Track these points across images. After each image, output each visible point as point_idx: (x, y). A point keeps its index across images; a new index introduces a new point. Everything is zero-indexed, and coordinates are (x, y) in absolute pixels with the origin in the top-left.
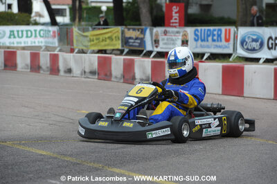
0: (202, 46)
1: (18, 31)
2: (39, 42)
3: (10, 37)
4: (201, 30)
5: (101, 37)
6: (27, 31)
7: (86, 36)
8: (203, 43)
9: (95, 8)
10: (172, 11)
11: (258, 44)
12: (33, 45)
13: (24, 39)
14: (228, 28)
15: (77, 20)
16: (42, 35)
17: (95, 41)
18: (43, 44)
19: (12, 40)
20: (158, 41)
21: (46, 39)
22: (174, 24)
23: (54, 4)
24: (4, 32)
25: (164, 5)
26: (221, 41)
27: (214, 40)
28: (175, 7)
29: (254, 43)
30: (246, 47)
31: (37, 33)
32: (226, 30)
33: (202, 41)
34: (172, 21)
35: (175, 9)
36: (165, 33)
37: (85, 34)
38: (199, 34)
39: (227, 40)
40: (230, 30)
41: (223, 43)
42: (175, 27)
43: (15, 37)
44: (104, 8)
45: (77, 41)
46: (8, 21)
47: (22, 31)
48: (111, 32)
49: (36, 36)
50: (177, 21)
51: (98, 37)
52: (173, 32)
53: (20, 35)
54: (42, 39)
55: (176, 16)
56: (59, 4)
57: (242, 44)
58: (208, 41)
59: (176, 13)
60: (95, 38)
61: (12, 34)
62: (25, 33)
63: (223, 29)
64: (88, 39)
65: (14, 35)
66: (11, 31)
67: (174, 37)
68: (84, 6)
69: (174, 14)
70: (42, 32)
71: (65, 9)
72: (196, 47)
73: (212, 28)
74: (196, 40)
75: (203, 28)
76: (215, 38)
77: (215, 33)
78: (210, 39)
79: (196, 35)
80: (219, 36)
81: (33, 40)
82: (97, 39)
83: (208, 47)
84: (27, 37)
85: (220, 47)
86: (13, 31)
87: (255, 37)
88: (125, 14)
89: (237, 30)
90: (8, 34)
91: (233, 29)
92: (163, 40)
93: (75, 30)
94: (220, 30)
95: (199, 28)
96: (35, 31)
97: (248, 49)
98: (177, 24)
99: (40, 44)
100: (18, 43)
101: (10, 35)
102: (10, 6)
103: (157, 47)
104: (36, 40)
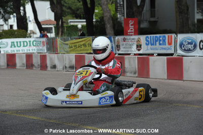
0: (151, 49)
1: (17, 42)
2: (32, 49)
3: (11, 47)
4: (151, 37)
5: (77, 44)
6: (24, 42)
7: (67, 44)
8: (153, 47)
9: (73, 26)
10: (129, 24)
11: (192, 46)
12: (29, 52)
13: (22, 48)
14: (170, 35)
15: (60, 33)
16: (35, 44)
17: (73, 48)
18: (35, 51)
19: (13, 49)
20: (119, 46)
21: (38, 48)
22: (131, 34)
23: (44, 25)
24: (7, 43)
25: (123, 22)
26: (165, 45)
27: (160, 44)
28: (131, 21)
29: (190, 45)
30: (183, 49)
31: (31, 43)
32: (169, 36)
33: (152, 45)
34: (129, 31)
35: (131, 22)
36: (124, 40)
37: (66, 43)
38: (149, 40)
39: (170, 44)
40: (171, 36)
41: (167, 46)
42: (131, 35)
43: (15, 47)
44: (80, 26)
45: (60, 48)
46: (10, 35)
47: (20, 42)
48: (84, 40)
49: (30, 46)
50: (133, 31)
51: (75, 44)
52: (130, 39)
53: (19, 45)
54: (34, 48)
55: (131, 27)
56: (47, 25)
57: (181, 46)
58: (156, 45)
59: (132, 25)
60: (73, 45)
61: (13, 44)
62: (22, 43)
63: (167, 35)
64: (68, 46)
65: (14, 45)
66: (12, 42)
67: (131, 43)
68: (65, 25)
69: (130, 27)
70: (34, 42)
71: (52, 28)
72: (147, 49)
73: (158, 35)
74: (147, 44)
75: (152, 35)
76: (161, 42)
77: (161, 39)
78: (158, 43)
79: (147, 40)
80: (164, 41)
81: (28, 49)
82: (75, 46)
83: (156, 49)
84: (24, 46)
85: (164, 49)
86: (14, 42)
87: (190, 41)
88: (94, 29)
89: (177, 36)
90: (10, 44)
91: (173, 35)
92: (123, 45)
93: (59, 40)
94: (165, 37)
95: (149, 36)
96: (30, 41)
97: (185, 50)
98: (133, 33)
99: (34, 51)
100: (17, 51)
101: (12, 45)
102: (11, 26)
103: (118, 50)
104: (31, 49)
